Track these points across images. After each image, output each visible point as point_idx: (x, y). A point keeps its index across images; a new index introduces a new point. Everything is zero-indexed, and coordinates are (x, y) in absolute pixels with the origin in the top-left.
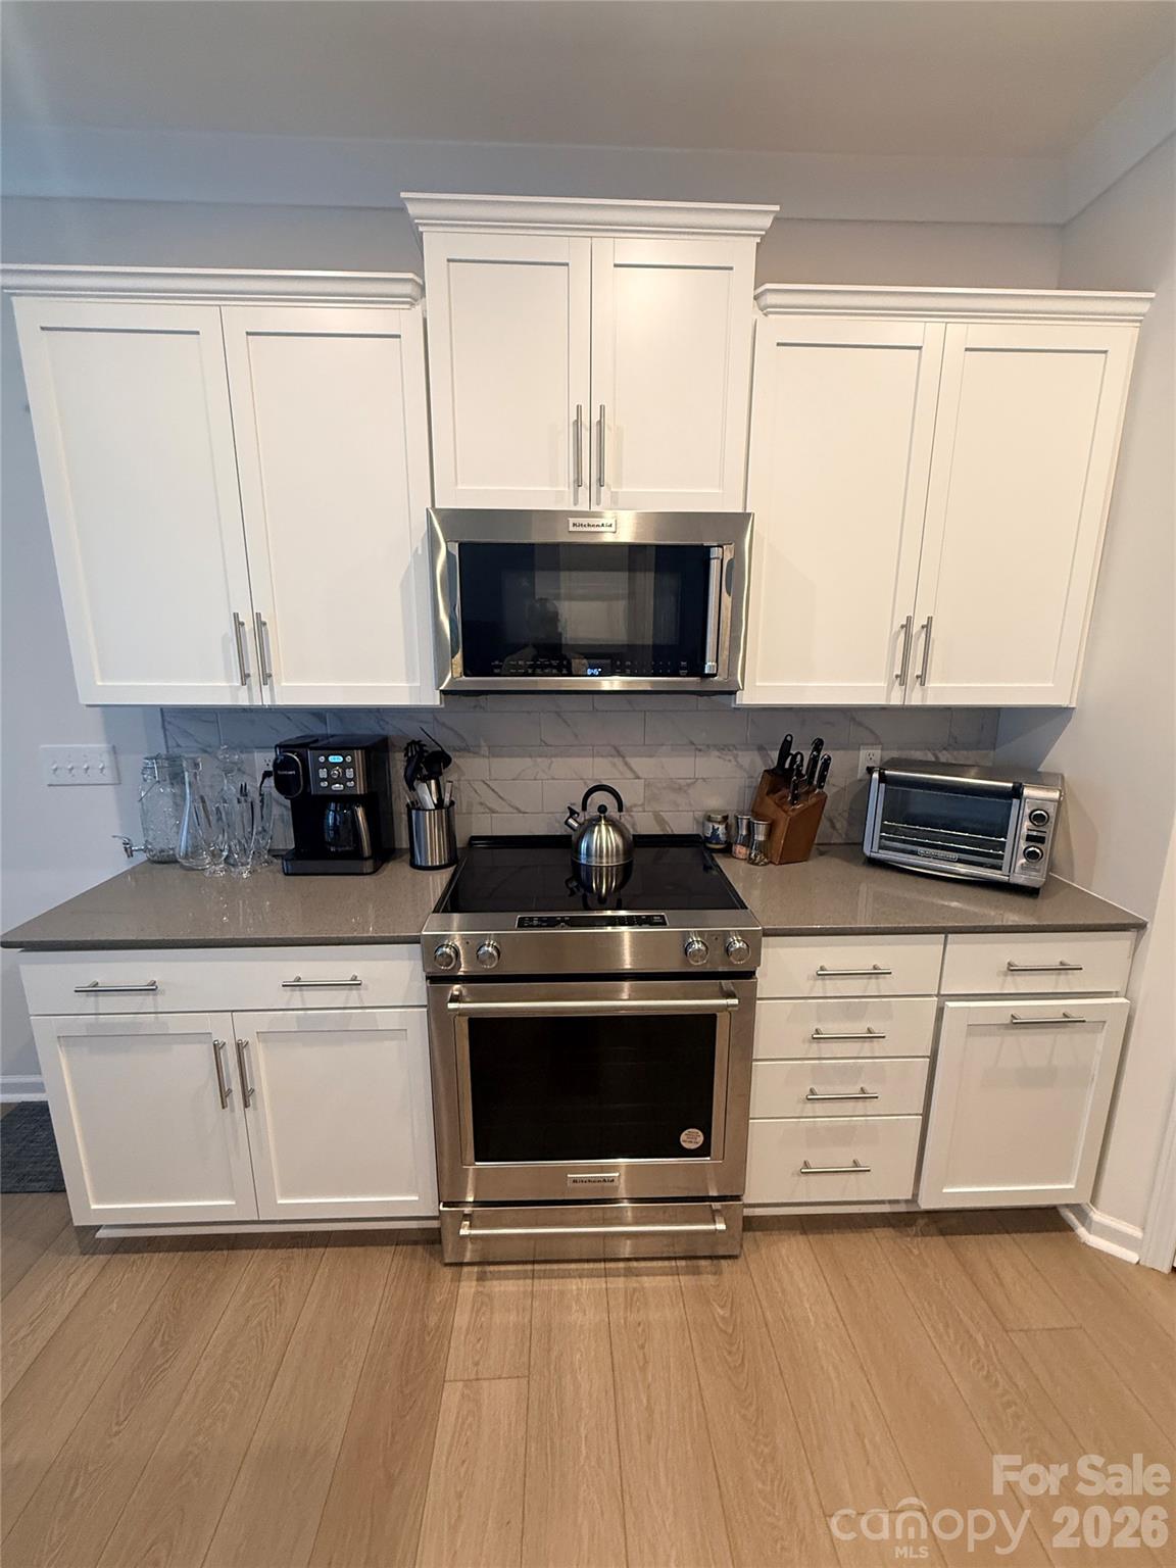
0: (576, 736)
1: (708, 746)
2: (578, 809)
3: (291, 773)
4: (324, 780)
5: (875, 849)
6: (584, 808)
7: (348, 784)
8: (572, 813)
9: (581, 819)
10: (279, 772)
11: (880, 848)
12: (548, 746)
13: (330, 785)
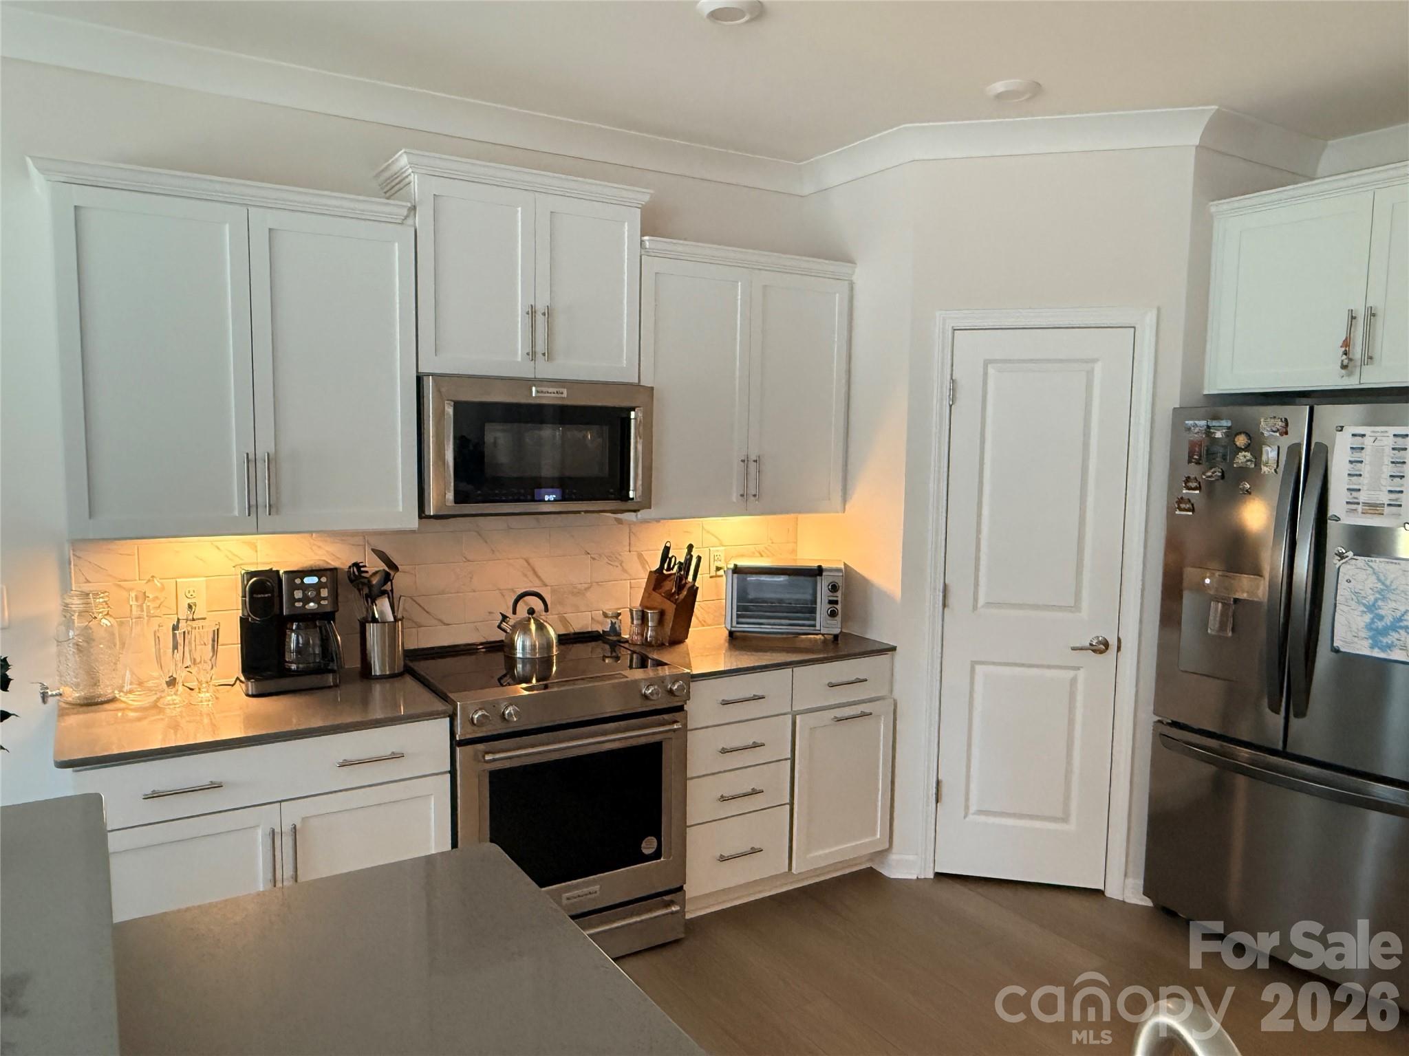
0: (493, 551)
1: (600, 555)
2: (509, 614)
3: (266, 595)
4: (299, 600)
5: (734, 624)
6: (514, 612)
7: (322, 602)
8: (504, 618)
9: (512, 622)
10: (255, 596)
11: (738, 623)
12: (469, 561)
13: (304, 606)
